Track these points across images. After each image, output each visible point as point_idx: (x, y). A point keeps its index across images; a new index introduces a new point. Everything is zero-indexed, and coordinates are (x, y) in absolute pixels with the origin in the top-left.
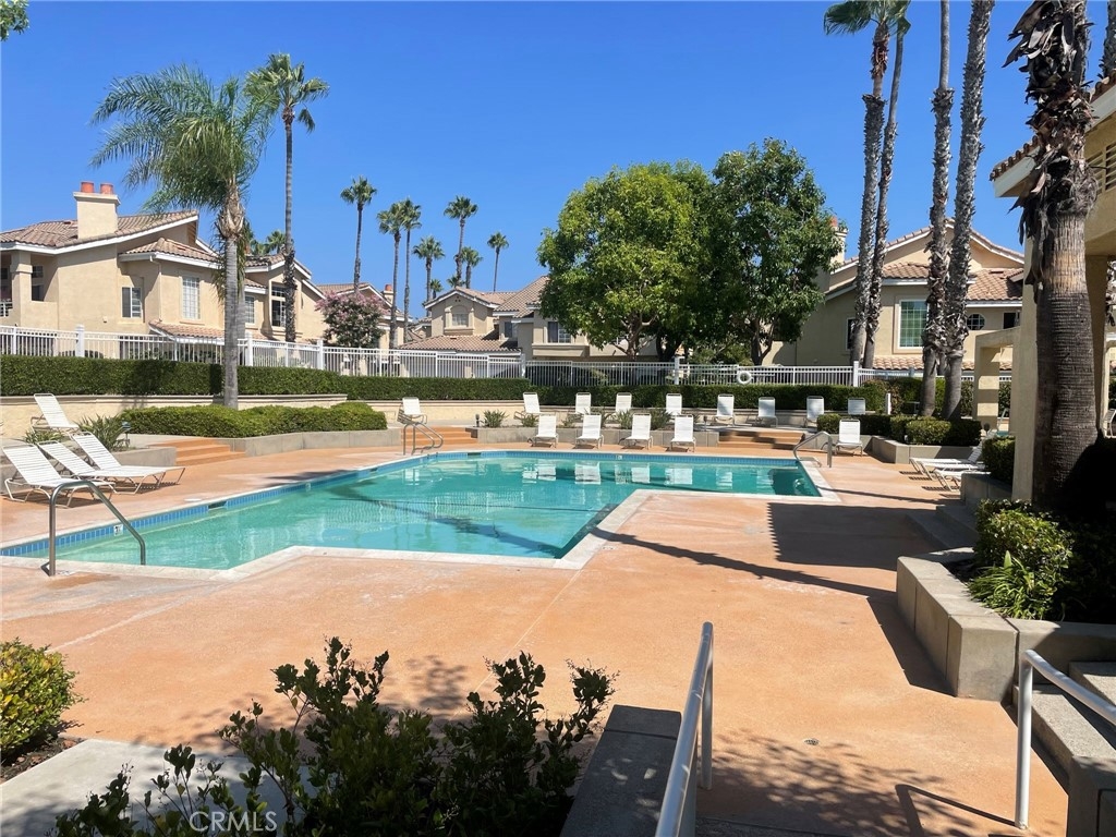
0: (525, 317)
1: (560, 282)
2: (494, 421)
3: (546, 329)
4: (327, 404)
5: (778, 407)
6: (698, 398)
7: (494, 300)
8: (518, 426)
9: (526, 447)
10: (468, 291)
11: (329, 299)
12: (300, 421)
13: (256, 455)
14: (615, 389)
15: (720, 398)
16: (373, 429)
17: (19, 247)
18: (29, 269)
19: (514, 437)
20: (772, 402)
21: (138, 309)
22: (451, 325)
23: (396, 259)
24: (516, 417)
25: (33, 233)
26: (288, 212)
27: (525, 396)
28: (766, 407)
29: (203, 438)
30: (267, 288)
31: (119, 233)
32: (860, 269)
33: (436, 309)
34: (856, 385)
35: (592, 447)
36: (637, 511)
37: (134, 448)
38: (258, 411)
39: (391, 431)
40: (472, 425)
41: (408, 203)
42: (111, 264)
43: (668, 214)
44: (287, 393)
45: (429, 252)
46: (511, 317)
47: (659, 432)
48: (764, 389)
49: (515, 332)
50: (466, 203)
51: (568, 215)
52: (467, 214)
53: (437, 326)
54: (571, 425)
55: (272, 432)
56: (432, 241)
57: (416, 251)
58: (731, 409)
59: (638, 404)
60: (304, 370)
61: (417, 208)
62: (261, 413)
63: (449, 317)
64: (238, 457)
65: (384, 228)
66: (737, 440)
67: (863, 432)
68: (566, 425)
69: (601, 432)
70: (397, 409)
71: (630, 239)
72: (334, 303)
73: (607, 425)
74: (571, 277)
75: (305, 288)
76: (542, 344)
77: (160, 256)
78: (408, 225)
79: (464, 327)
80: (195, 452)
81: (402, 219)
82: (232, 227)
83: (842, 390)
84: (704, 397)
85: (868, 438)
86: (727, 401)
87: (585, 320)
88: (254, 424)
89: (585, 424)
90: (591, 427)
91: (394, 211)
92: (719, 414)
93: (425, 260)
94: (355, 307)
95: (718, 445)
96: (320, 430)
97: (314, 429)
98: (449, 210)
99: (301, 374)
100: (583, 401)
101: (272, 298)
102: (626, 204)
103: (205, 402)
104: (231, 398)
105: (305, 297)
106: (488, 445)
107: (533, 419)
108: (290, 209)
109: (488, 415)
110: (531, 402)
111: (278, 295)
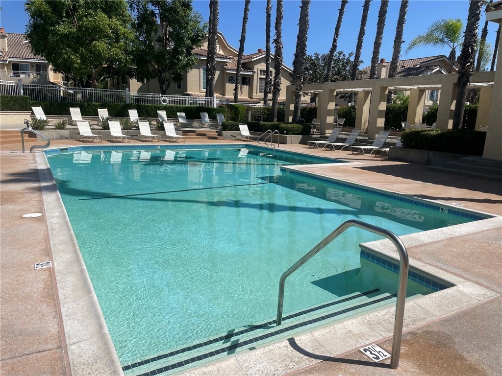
14: (97, 105)
15: (159, 112)
19: (58, 136)
20: (184, 115)
27: (33, 108)
28: (181, 117)
48: (177, 107)
58: (166, 118)
59: (112, 115)
66: (190, 135)
83: (212, 109)
84: (147, 111)
86: (162, 114)
89: (110, 127)
90: (115, 129)
110: (38, 113)
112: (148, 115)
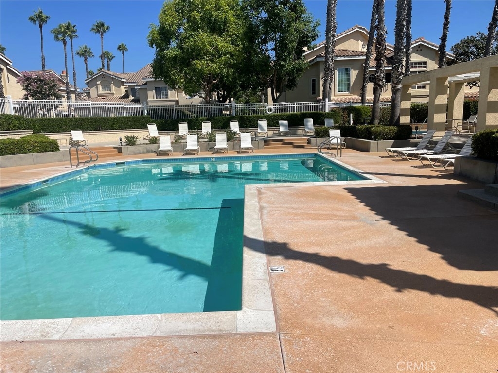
0: (142, 85)
1: (163, 57)
2: (131, 141)
3: (154, 91)
4: (17, 136)
5: (290, 125)
6: (248, 123)
7: (124, 77)
8: (147, 144)
9: (154, 157)
10: (109, 72)
11: (25, 76)
14: (201, 120)
15: (260, 122)
16: (50, 151)
19: (145, 151)
20: (286, 122)
22: (101, 91)
23: (66, 56)
24: (144, 139)
27: (148, 126)
28: (283, 125)
34: (327, 111)
35: (194, 154)
36: (262, 208)
39: (63, 152)
40: (118, 145)
41: (69, 24)
43: (224, 14)
45: (85, 54)
46: (134, 85)
47: (231, 143)
48: (281, 115)
49: (137, 94)
50: (103, 25)
51: (164, 15)
52: (104, 31)
53: (93, 92)
54: (178, 142)
56: (86, 47)
57: (78, 54)
58: (265, 128)
59: (215, 128)
61: (74, 27)
63: (100, 86)
65: (57, 38)
66: (274, 144)
67: (343, 135)
68: (176, 142)
69: (198, 145)
70: (68, 138)
71: (204, 29)
72: (28, 79)
73: (201, 140)
74: (169, 53)
75: (9, 71)
76: (153, 99)
78: (71, 38)
79: (109, 92)
81: (66, 33)
83: (321, 114)
84: (250, 122)
85: (344, 138)
86: (263, 123)
89: (188, 140)
90: (192, 142)
91: (61, 28)
92: (259, 131)
93: (83, 58)
94: (41, 81)
95: (264, 149)
96: (10, 154)
98: (94, 29)
100: (183, 128)
105: (10, 76)
106: (129, 158)
107: (156, 139)
109: (127, 138)
110: (153, 129)
112: (251, 125)
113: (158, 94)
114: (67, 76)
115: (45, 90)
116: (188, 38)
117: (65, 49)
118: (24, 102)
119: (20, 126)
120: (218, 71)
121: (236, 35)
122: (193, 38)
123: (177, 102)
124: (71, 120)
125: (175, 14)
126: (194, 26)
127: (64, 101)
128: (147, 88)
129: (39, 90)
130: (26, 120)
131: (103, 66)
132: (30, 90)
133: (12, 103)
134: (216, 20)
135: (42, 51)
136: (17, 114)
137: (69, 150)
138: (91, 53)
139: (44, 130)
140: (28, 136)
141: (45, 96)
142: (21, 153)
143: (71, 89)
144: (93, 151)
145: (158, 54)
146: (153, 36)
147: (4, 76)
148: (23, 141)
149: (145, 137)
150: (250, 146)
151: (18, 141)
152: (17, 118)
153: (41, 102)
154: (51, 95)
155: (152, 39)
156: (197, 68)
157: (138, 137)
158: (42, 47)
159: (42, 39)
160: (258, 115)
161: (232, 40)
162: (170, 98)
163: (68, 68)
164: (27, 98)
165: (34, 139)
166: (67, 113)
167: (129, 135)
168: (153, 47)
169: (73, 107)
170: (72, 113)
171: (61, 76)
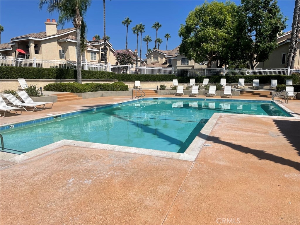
0: (175, 57)
1: (186, 42)
2: (163, 88)
3: (181, 61)
4: (111, 83)
5: (260, 83)
6: (232, 80)
7: (165, 52)
8: (171, 90)
9: (173, 96)
10: (158, 50)
12: (101, 88)
13: (86, 98)
14: (203, 77)
15: (239, 80)
16: (124, 90)
17: (30, 38)
18: (33, 45)
19: (169, 93)
20: (258, 81)
21: (64, 56)
22: (153, 61)
23: (137, 41)
24: (170, 87)
25: (35, 35)
26: (104, 26)
27: (173, 80)
28: (255, 82)
29: (70, 93)
30: (100, 50)
31: (58, 34)
32: (292, 34)
33: (148, 56)
34: (289, 75)
35: (195, 96)
36: (217, 123)
37: (44, 96)
38: (87, 84)
39: (130, 91)
40: (156, 89)
41: (141, 25)
42: (56, 43)
43: (224, 16)
44: (98, 79)
45: (147, 40)
46: (170, 57)
47: (218, 91)
48: (255, 76)
49: (172, 62)
50: (158, 24)
51: (189, 19)
52: (159, 28)
53: (149, 61)
55: (92, 91)
56: (148, 37)
57: (144, 40)
58: (243, 83)
59: (211, 82)
60: (104, 72)
61: (144, 26)
62: (88, 85)
63: (152, 58)
64: (80, 99)
65: (134, 32)
66: (246, 94)
67: (295, 91)
68: (187, 89)
69: (198, 91)
70: (133, 84)
71: (210, 26)
72: (118, 54)
73: (200, 89)
74: (189, 40)
75: (110, 50)
76: (180, 65)
77: (69, 40)
78: (141, 32)
79: (157, 61)
80: (65, 97)
81: (139, 30)
82: (78, 24)
83: (284, 77)
84: (234, 80)
85: (296, 93)
86: (242, 81)
87: (194, 54)
88: (85, 88)
89: (193, 89)
90: (195, 89)
91: (137, 27)
92: (239, 85)
93: (146, 42)
94: (124, 55)
95: (240, 96)
96: (107, 91)
97: (106, 90)
98: (153, 26)
99: (103, 73)
100: (192, 81)
101: (101, 53)
102: (209, 14)
103: (72, 82)
104: (79, 80)
105: (111, 52)
106: (160, 96)
107: (176, 87)
108: (105, 25)
109: (161, 86)
110: (175, 82)
111: (103, 52)
113: (183, 62)
114: (137, 52)
115: (126, 60)
116: (200, 31)
117: (138, 38)
118: (116, 66)
119: (113, 78)
120: (217, 49)
121: (231, 28)
122: (203, 31)
123: (193, 67)
124: (136, 75)
125: (195, 18)
126: (205, 24)
127: (134, 65)
128: (177, 59)
129: (123, 60)
130: (115, 75)
131: (156, 46)
132: (119, 60)
133: (110, 66)
134: (219, 20)
135: (127, 40)
136: (112, 72)
137: (133, 91)
138: (150, 39)
139: (123, 80)
140: (116, 82)
141: (125, 63)
142: (112, 91)
143: (138, 59)
144: (144, 92)
145: (183, 41)
146: (181, 31)
147: (108, 52)
148: (113, 85)
149: (171, 86)
150: (230, 93)
151: (111, 85)
152: (112, 73)
153: (123, 66)
154: (128, 62)
155: (181, 33)
156: (204, 48)
157: (167, 86)
158: (127, 37)
159: (127, 33)
160: (240, 76)
161: (227, 31)
162: (189, 65)
163: (138, 48)
164: (117, 64)
165: (118, 84)
166: (135, 72)
167: (162, 84)
168: (181, 37)
169: (138, 69)
170: (137, 72)
171: (134, 52)
